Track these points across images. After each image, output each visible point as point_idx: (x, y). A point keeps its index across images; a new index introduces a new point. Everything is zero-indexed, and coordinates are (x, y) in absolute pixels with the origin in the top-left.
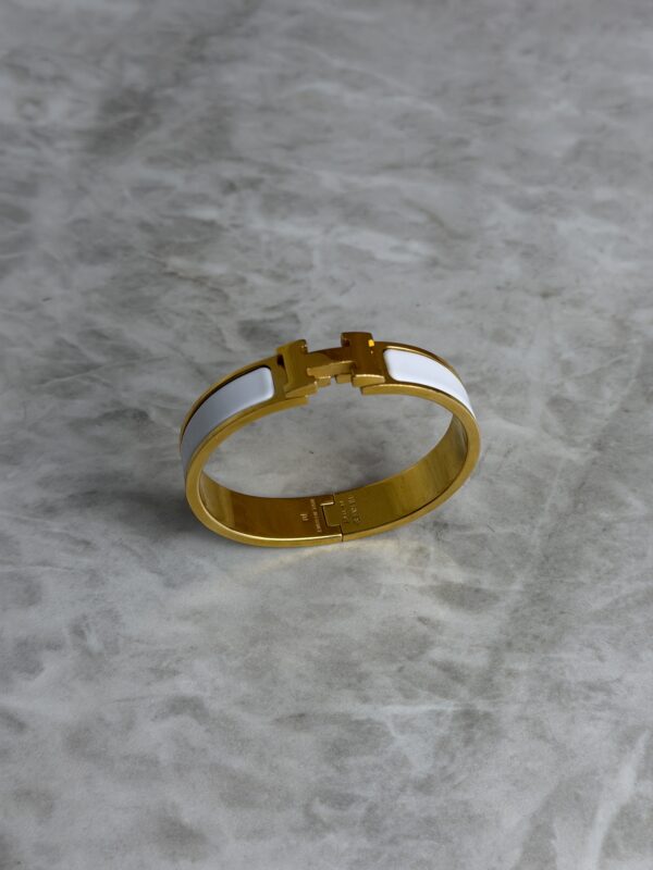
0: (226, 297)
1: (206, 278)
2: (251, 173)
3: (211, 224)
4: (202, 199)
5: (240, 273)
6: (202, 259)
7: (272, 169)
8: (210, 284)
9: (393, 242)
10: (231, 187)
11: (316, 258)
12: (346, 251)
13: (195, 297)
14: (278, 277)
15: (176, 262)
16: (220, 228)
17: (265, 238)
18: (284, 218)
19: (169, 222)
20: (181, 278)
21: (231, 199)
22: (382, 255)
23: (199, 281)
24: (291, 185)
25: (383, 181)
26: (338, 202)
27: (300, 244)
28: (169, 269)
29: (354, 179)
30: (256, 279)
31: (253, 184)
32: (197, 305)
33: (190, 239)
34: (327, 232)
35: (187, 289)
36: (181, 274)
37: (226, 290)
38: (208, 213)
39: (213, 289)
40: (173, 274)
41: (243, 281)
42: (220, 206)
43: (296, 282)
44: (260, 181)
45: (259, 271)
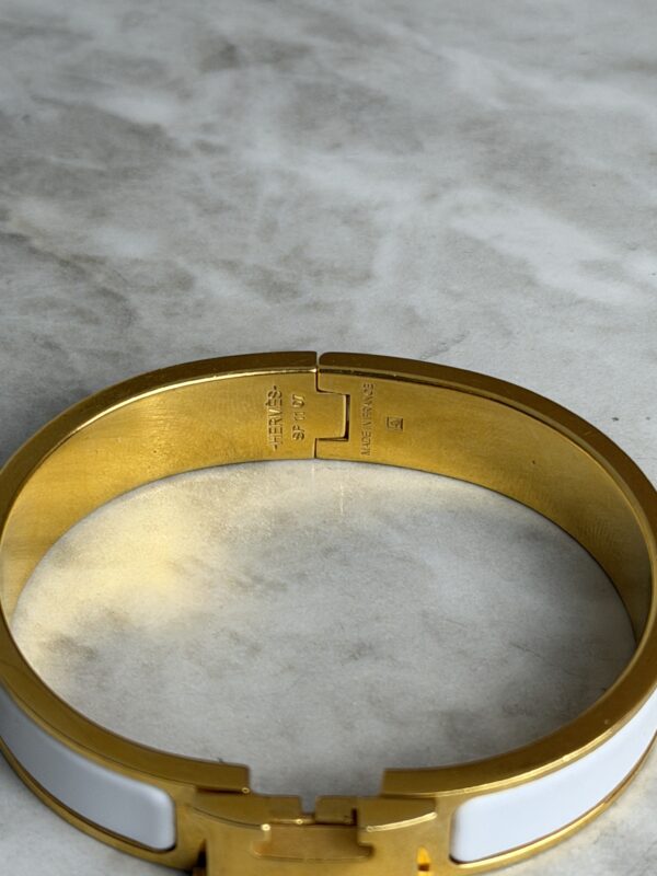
0: (129, 316)
1: (93, 261)
2: (287, 30)
3: (148, 135)
4: (148, 73)
5: (181, 262)
6: (100, 214)
7: (336, 28)
8: (100, 278)
9: (593, 246)
10: (226, 55)
11: (386, 257)
12: (464, 250)
13: (52, 304)
14: (273, 288)
15: (36, 213)
16: (170, 148)
17: (272, 188)
18: (336, 146)
19: (49, 115)
20: (33, 251)
21: (219, 84)
22: (557, 276)
23: (76, 266)
24: (375, 74)
25: (609, 96)
26: (478, 128)
27: (354, 217)
28: (11, 227)
29: (538, 82)
30: (219, 286)
31: (281, 56)
32: (48, 325)
33: (86, 162)
34: (432, 197)
35: (39, 280)
36: (37, 243)
37: (134, 299)
38: (149, 108)
39: (105, 293)
40: (17, 239)
41: (185, 282)
42: (187, 96)
43: (315, 306)
44: (302, 51)
45: (231, 266)
